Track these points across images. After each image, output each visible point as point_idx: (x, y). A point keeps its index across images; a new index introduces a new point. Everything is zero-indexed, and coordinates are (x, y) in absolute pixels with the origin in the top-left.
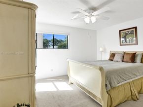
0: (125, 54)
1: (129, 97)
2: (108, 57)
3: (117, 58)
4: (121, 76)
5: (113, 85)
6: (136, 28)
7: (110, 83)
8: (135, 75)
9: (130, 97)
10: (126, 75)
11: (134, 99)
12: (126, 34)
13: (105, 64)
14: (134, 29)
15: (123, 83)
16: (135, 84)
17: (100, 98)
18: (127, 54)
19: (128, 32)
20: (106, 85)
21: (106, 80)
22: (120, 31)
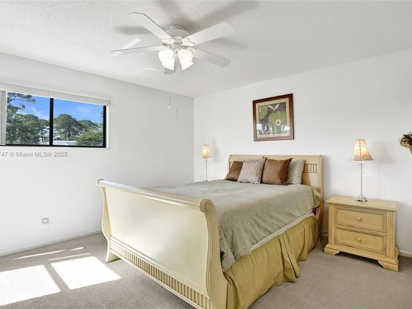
0: (266, 161)
1: (277, 276)
2: (223, 172)
3: (248, 173)
4: (260, 221)
5: (241, 251)
6: (290, 96)
7: (233, 247)
8: (292, 216)
9: (281, 276)
10: (272, 217)
11: (289, 278)
12: (270, 112)
13: (216, 191)
14: (287, 100)
15: (264, 241)
16: (291, 238)
17: (206, 295)
18: (272, 161)
19: (274, 105)
20: (222, 254)
21: (221, 239)
22: (255, 102)
